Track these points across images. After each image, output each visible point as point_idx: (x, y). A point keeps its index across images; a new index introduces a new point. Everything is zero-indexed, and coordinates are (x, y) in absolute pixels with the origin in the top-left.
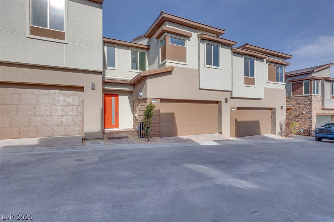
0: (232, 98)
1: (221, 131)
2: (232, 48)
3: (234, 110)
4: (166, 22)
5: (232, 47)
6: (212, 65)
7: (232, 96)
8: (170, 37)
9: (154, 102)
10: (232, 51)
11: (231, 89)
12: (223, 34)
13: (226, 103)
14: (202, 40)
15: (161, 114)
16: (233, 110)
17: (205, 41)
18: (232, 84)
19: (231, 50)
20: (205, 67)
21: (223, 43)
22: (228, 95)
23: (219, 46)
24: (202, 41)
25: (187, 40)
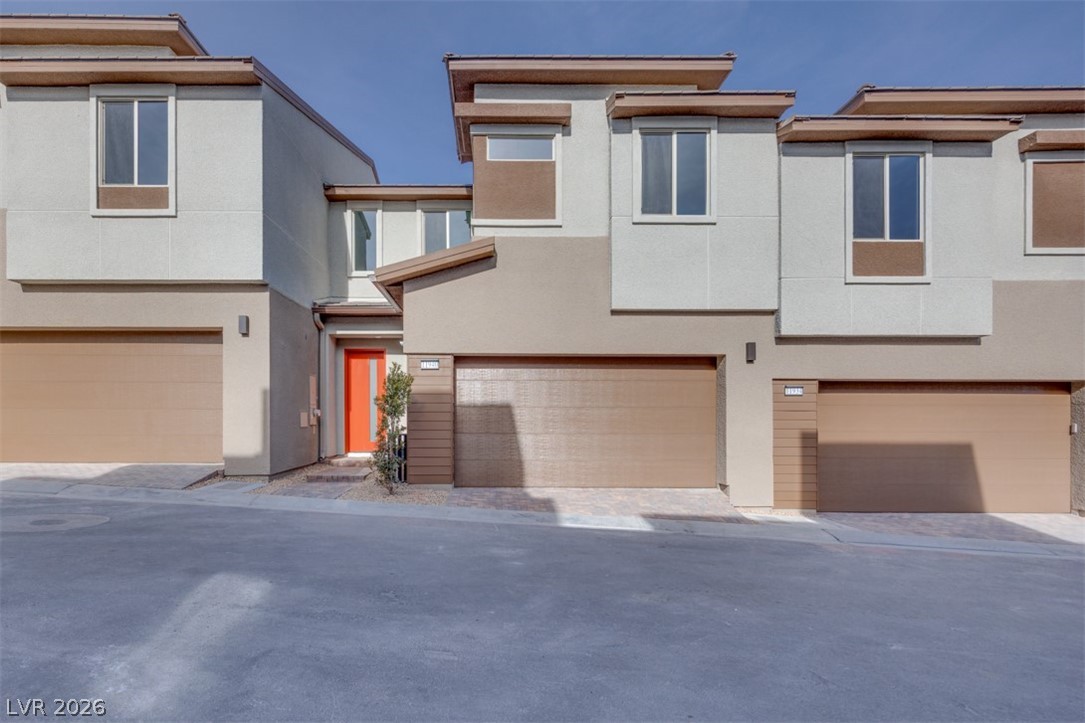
0: (781, 340)
1: (725, 479)
2: (778, 125)
3: (798, 392)
4: (477, 89)
5: (780, 120)
6: (670, 212)
7: (779, 331)
8: (492, 137)
9: (428, 367)
10: (778, 137)
11: (776, 300)
12: (727, 72)
13: (750, 361)
14: (621, 119)
15: (463, 406)
16: (789, 391)
17: (635, 122)
18: (780, 279)
19: (777, 131)
20: (634, 224)
21: (724, 113)
22: (762, 331)
23: (709, 129)
24: (624, 124)
25: (559, 136)
